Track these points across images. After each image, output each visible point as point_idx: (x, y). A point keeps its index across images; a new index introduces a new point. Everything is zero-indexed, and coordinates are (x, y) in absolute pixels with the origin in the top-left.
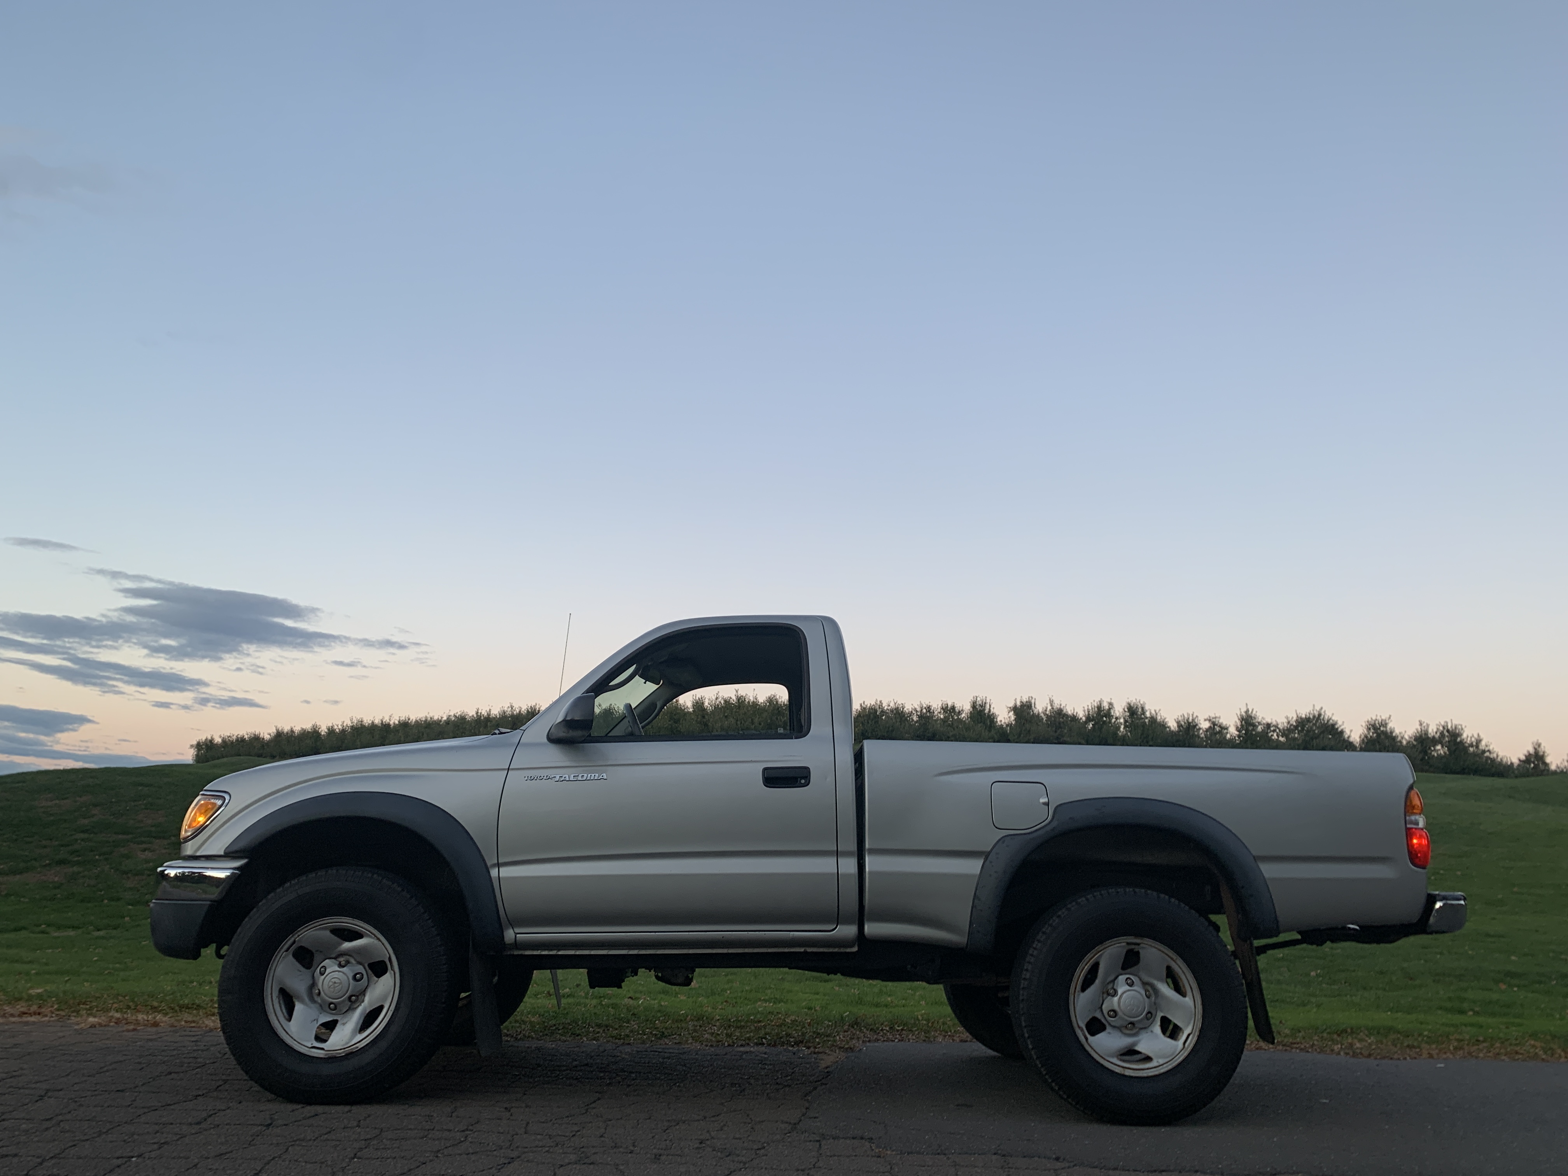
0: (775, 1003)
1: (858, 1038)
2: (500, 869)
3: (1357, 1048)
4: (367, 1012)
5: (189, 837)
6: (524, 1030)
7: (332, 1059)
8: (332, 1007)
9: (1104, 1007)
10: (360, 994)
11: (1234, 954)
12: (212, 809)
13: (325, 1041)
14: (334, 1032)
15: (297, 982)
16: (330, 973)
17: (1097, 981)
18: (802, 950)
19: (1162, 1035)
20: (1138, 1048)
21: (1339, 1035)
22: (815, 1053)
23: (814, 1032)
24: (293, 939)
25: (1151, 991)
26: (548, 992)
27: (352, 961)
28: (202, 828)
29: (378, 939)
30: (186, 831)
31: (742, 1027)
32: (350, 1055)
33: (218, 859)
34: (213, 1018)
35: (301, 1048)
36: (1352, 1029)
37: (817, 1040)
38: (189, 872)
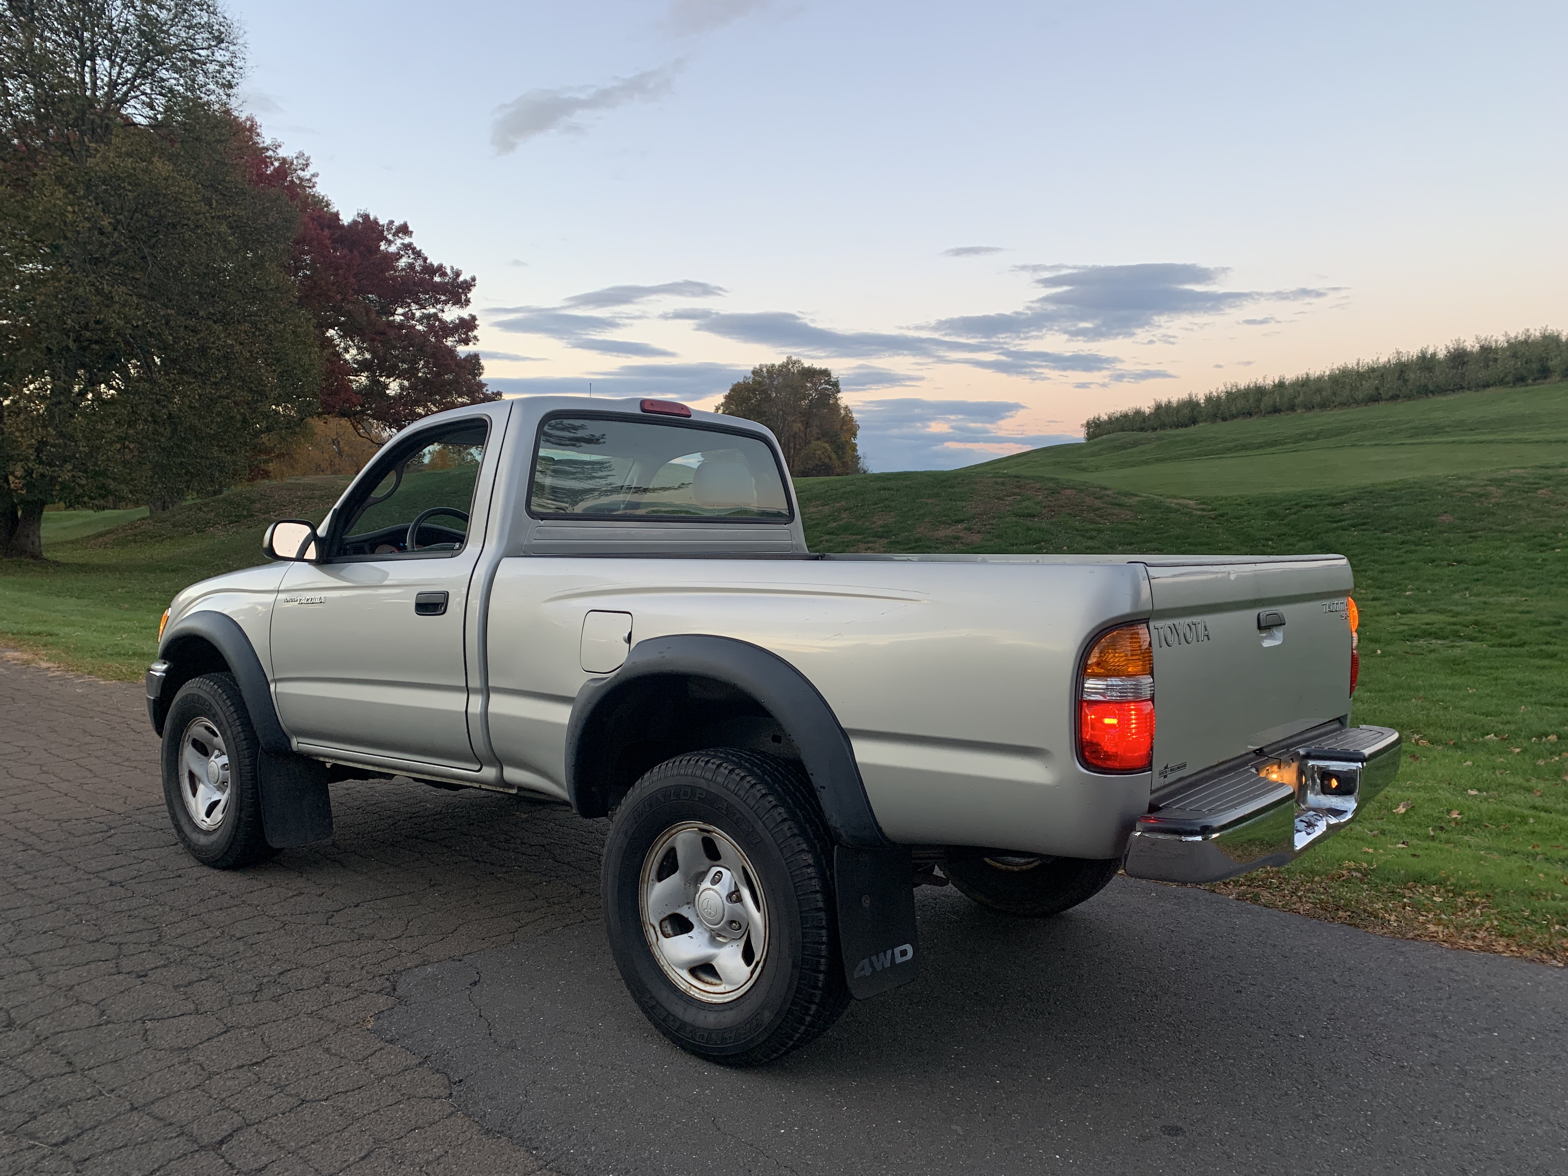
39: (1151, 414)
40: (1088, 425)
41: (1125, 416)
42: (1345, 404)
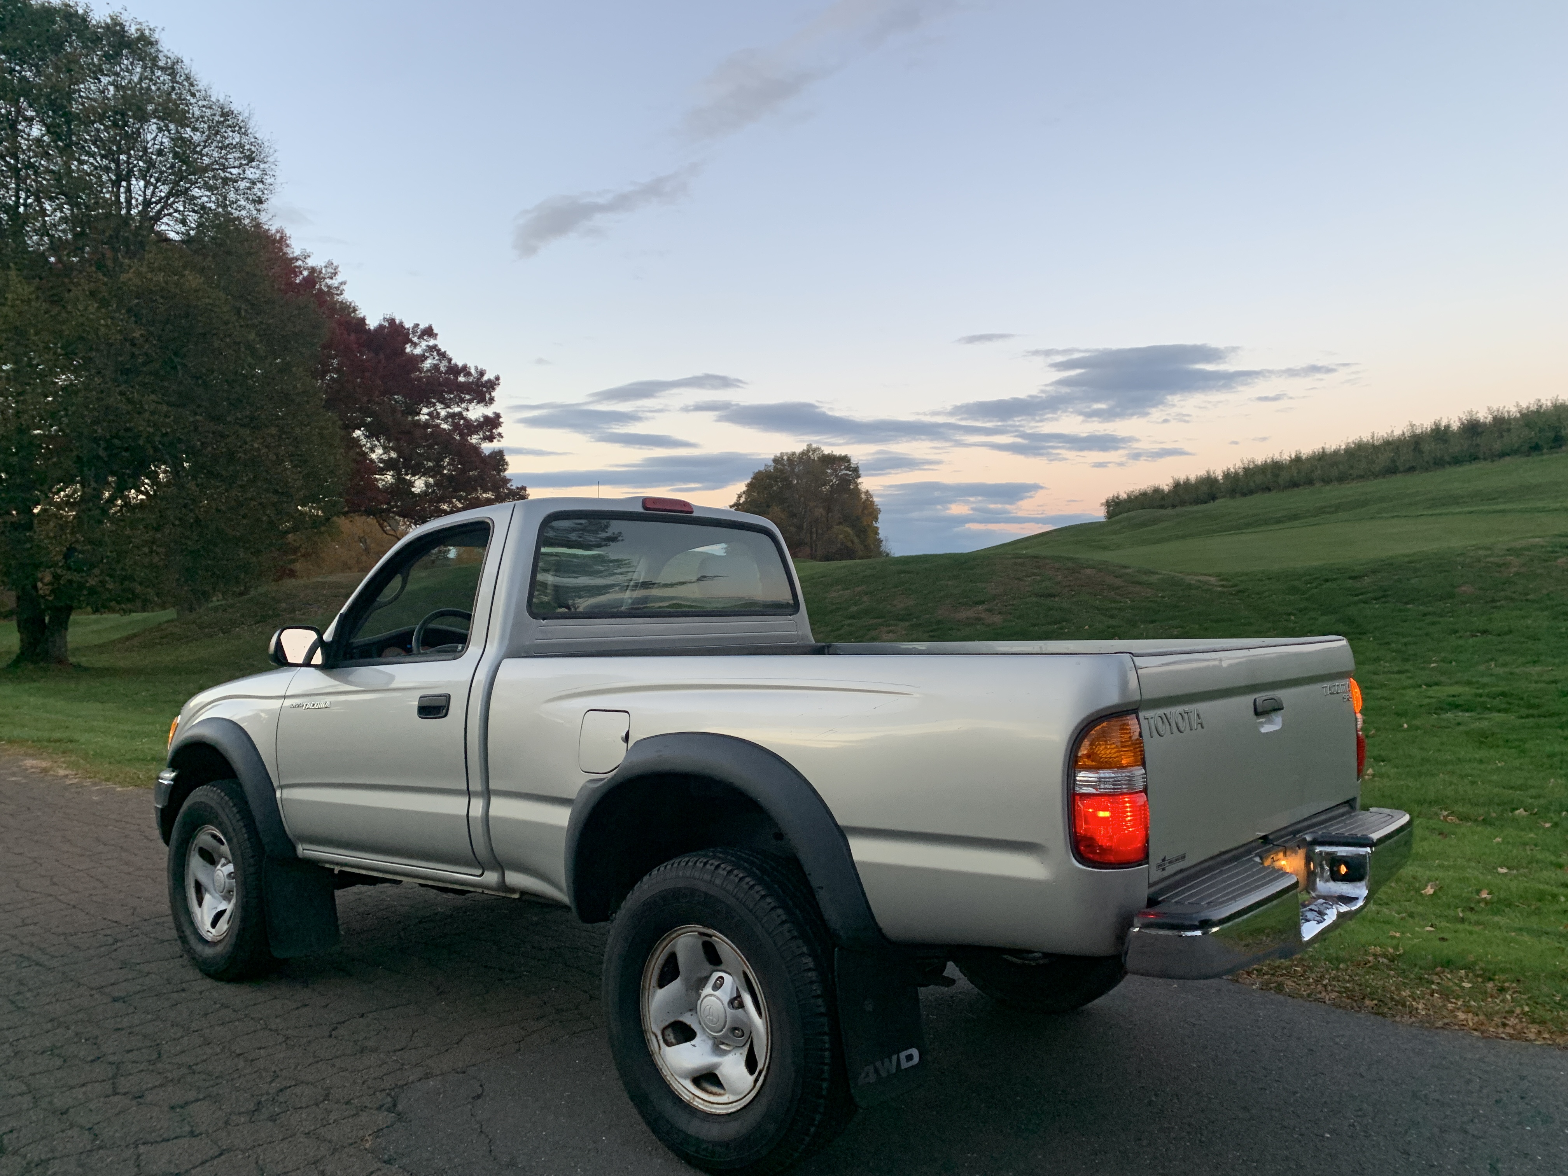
39: (1170, 491)
40: (1108, 504)
41: (1144, 494)
42: (1362, 477)
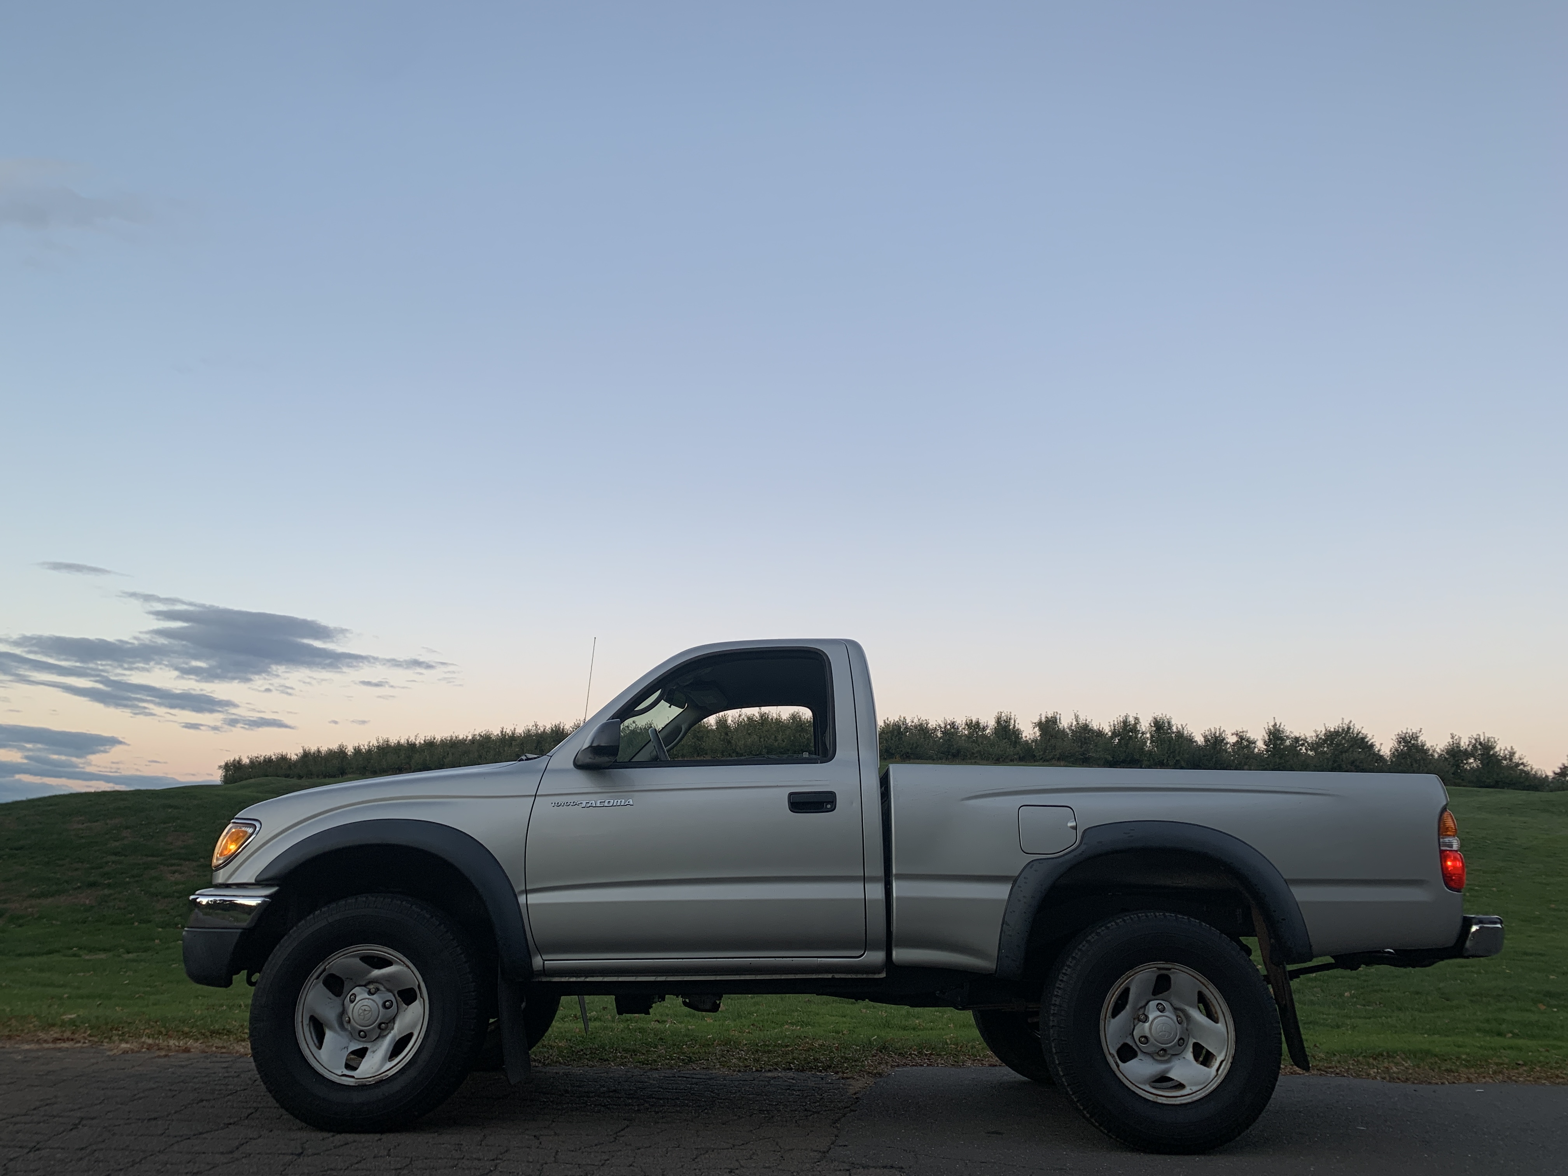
0: (802, 1026)
1: (887, 1063)
2: (528, 896)
3: (1394, 1073)
4: (397, 1039)
5: (221, 864)
6: (551, 1055)
7: (362, 1087)
8: (362, 1035)
9: (1134, 1033)
10: (389, 1022)
11: (1267, 979)
12: (243, 837)
13: (355, 1069)
14: (364, 1060)
15: (328, 1011)
16: (360, 1001)
17: (1128, 1007)
18: (830, 976)
19: (1195, 1062)
20: (1171, 1075)
21: (1375, 1059)
22: (843, 1078)
23: (842, 1057)
24: (323, 967)
25: (1183, 1017)
26: (575, 1016)
27: (382, 988)
28: (234, 856)
29: (409, 967)
30: (217, 859)
31: (769, 1052)
32: (380, 1083)
33: (250, 887)
34: (243, 1044)
35: (331, 1075)
36: (1388, 1053)
37: (845, 1065)
38: (220, 900)
39: (298, 760)
40: (227, 767)
41: (271, 761)
